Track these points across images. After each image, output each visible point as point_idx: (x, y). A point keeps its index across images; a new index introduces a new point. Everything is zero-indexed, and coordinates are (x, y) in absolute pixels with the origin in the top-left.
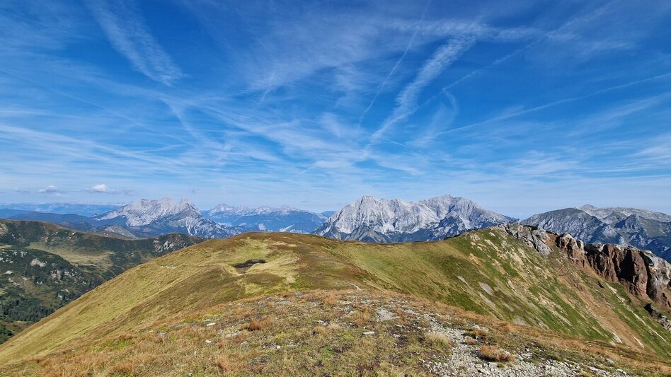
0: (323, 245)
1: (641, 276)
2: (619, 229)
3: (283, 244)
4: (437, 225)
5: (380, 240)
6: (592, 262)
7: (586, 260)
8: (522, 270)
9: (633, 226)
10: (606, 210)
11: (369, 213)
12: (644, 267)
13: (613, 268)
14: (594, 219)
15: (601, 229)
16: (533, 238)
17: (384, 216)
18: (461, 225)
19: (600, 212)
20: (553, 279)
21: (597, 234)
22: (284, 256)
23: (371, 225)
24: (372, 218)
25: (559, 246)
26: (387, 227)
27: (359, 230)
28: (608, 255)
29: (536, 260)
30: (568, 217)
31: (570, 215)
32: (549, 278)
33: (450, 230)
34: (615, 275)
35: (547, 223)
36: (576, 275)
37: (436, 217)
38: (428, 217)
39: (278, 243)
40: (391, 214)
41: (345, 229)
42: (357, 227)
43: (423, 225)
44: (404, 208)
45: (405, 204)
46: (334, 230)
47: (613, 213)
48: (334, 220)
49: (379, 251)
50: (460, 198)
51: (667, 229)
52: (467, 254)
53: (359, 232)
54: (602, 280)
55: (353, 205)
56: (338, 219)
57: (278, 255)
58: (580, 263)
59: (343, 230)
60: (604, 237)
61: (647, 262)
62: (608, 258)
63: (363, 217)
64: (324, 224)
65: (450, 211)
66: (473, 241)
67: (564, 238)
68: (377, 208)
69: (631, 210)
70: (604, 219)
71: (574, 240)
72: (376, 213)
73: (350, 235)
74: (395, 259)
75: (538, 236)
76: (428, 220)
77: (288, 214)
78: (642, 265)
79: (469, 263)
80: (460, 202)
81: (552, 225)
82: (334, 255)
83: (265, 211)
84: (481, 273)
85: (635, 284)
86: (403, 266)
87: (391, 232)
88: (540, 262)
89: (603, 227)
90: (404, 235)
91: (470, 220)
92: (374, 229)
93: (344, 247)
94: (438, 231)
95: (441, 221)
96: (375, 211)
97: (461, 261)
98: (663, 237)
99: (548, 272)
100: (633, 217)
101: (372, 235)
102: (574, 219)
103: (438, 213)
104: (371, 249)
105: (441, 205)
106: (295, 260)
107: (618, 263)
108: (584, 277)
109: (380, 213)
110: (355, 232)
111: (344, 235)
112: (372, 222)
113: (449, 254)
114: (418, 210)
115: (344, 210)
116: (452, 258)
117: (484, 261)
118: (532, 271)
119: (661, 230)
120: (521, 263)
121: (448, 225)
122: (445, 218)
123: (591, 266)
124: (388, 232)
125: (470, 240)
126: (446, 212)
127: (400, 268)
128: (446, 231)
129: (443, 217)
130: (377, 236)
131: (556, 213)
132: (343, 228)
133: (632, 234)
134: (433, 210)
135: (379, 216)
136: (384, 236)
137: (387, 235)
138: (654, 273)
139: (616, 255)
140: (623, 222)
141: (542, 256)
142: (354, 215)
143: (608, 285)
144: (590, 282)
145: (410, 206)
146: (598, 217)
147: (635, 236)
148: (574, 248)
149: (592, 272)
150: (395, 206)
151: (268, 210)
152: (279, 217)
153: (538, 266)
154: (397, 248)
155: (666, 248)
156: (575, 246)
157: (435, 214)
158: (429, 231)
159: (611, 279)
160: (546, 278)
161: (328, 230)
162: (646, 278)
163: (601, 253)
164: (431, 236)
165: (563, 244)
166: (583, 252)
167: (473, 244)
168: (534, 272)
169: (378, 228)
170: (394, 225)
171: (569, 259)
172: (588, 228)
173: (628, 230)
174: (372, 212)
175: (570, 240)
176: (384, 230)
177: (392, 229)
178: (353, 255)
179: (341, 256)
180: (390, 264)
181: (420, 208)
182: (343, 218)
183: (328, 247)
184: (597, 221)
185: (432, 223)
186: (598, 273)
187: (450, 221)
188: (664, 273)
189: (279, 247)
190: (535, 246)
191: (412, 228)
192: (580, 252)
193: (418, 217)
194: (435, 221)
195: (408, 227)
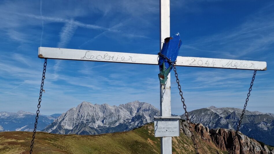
0: (47, 139)
1: (237, 146)
2: (228, 120)
3: (14, 140)
4: (130, 121)
5: (93, 133)
6: (214, 140)
7: (210, 139)
8: (177, 147)
9: (234, 118)
10: (221, 109)
11: (86, 114)
12: (238, 141)
13: (224, 142)
14: (216, 114)
15: (219, 120)
16: (183, 127)
17: (96, 116)
18: (145, 120)
19: (219, 110)
20: (194, 151)
21: (218, 123)
22: (13, 150)
23: (87, 123)
24: (88, 118)
25: (196, 131)
26: (99, 123)
27: (79, 127)
28: (221, 135)
29: (185, 140)
30: (203, 113)
31: (204, 112)
32: (192, 151)
33: (138, 124)
34: (225, 146)
35: (192, 117)
36: (205, 148)
37: (130, 115)
38: (125, 115)
39: (9, 140)
40: (101, 114)
41: (68, 126)
42: (77, 124)
43: (122, 121)
44: (110, 110)
45: (111, 107)
46: (60, 127)
47: (225, 111)
48: (60, 120)
49: (89, 141)
50: (144, 103)
51: (250, 119)
52: (146, 139)
53: (78, 128)
54: (218, 150)
55: (74, 109)
56: (63, 119)
57: (8, 149)
58: (208, 140)
59: (67, 127)
60: (221, 124)
61: (240, 138)
62: (221, 137)
63: (82, 117)
64: (52, 124)
65: (138, 111)
66: (149, 130)
67: (199, 126)
68: (91, 111)
69: (233, 109)
70: (221, 114)
71: (204, 127)
72: (91, 114)
73: (72, 130)
74: (100, 145)
75: (185, 125)
76: (125, 117)
77: (23, 117)
78: (237, 140)
79: (147, 145)
80: (144, 106)
81: (195, 118)
82: (55, 146)
83: (4, 116)
84: (154, 150)
85: (234, 151)
86: (105, 150)
87: (101, 127)
88: (187, 141)
89: (220, 119)
90: (109, 129)
91: (150, 117)
92: (89, 126)
93: (64, 139)
94: (131, 125)
95: (133, 118)
96: (90, 112)
97: (142, 143)
98: (248, 123)
99: (191, 147)
100: (234, 112)
101: (87, 130)
102: (206, 114)
103: (131, 113)
104: (84, 140)
105: (133, 107)
106: (22, 152)
107: (226, 139)
108: (210, 148)
109: (93, 114)
110: (75, 128)
111: (67, 131)
112: (88, 120)
113: (135, 140)
114: (118, 111)
115: (68, 113)
116: (136, 142)
117: (156, 143)
118: (183, 147)
119: (247, 120)
120: (177, 143)
121: (137, 121)
122: (136, 116)
123: (213, 142)
124: (99, 127)
125: (148, 130)
126: (136, 112)
127: (103, 151)
128: (136, 124)
129: (134, 115)
130: (91, 130)
131: (197, 111)
132: (66, 125)
133: (234, 122)
134: (128, 110)
135: (93, 116)
136: (96, 130)
137: (98, 129)
138: (243, 144)
139: (225, 135)
140: (230, 116)
141: (188, 138)
142: (75, 116)
143: (222, 153)
144: (213, 152)
145: (113, 108)
146: (218, 113)
147: (235, 123)
148: (204, 132)
149: (214, 146)
150: (104, 108)
151: (7, 115)
152: (15, 119)
153: (186, 144)
154: (102, 138)
155: (250, 130)
156: (204, 131)
157: (129, 113)
158: (125, 125)
159: (223, 149)
160: (190, 151)
161: (55, 128)
162: (239, 147)
163: (217, 134)
164: (127, 128)
165: (199, 130)
166: (209, 134)
167: (150, 132)
168: (184, 148)
169: (92, 125)
170: (103, 121)
171: (202, 138)
172: (213, 119)
173: (232, 120)
174: (88, 113)
175: (202, 127)
176: (96, 126)
177: (102, 125)
178: (70, 145)
179: (61, 146)
180: (96, 149)
181: (120, 110)
182: (67, 118)
183: (51, 141)
184: (217, 115)
185: (128, 119)
186: (216, 146)
187: (139, 117)
188: (247, 144)
189: (10, 143)
190: (184, 131)
191: (114, 124)
192: (207, 134)
193: (119, 116)
194: (129, 118)
195: (112, 123)
